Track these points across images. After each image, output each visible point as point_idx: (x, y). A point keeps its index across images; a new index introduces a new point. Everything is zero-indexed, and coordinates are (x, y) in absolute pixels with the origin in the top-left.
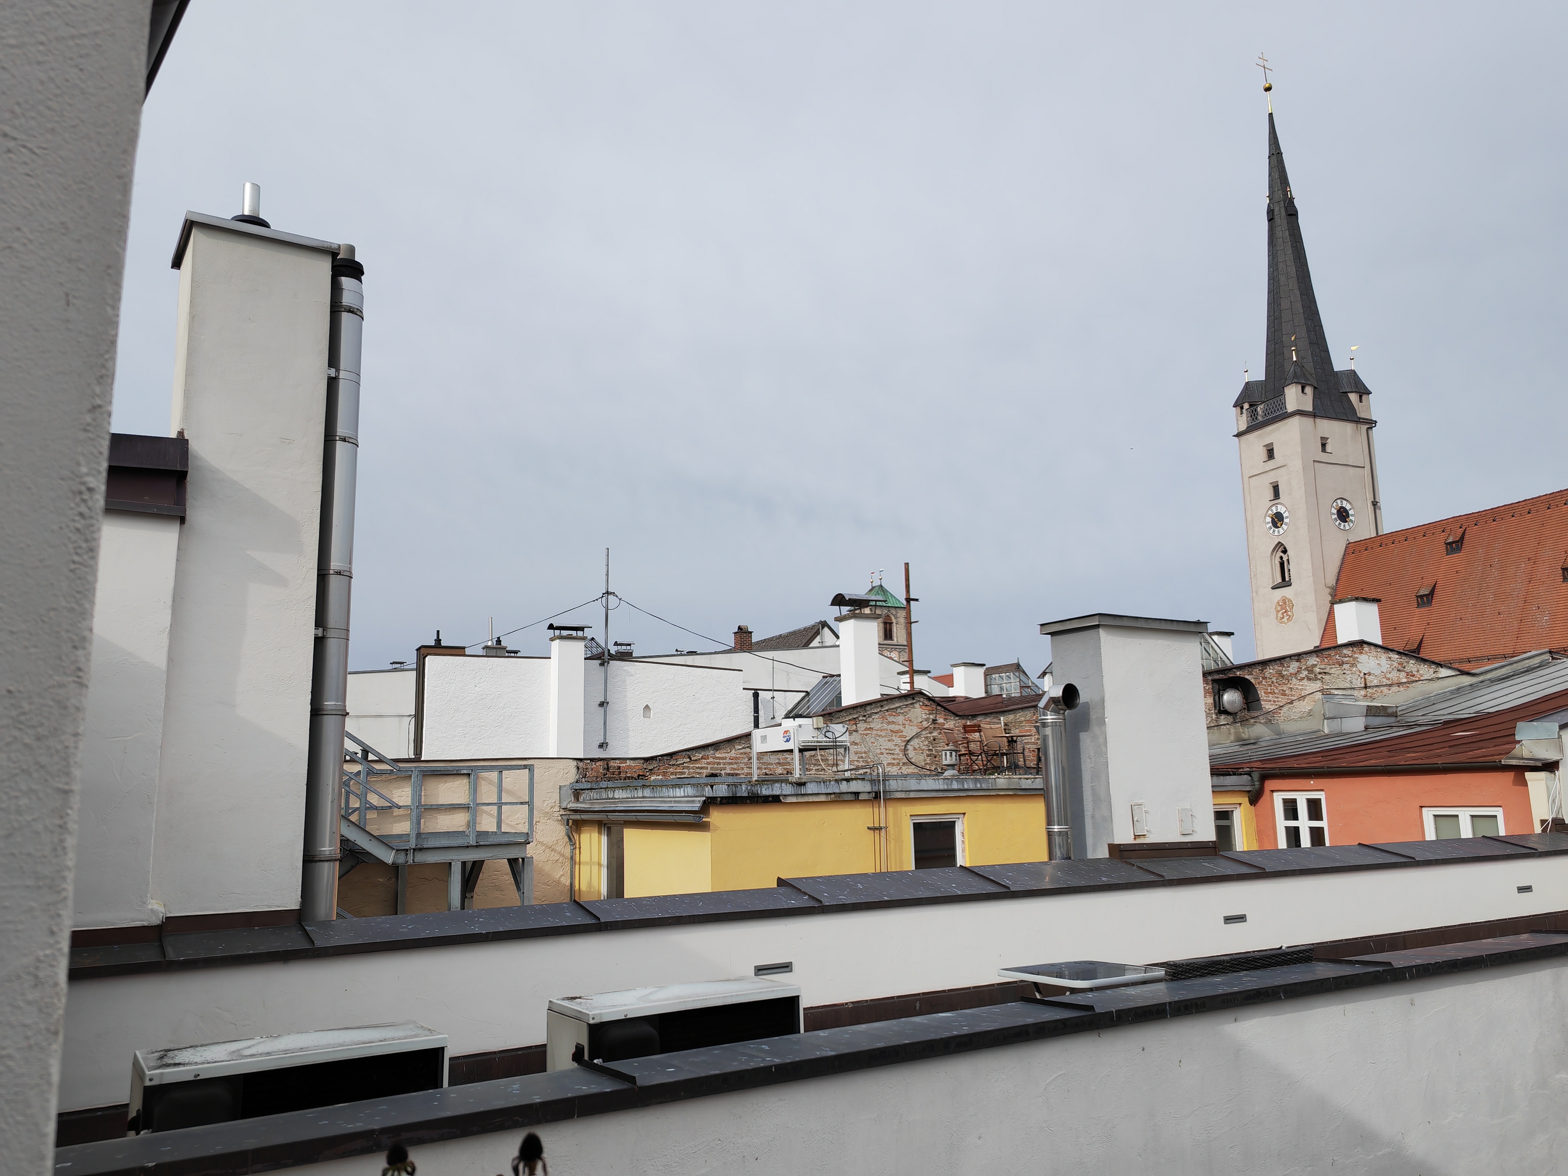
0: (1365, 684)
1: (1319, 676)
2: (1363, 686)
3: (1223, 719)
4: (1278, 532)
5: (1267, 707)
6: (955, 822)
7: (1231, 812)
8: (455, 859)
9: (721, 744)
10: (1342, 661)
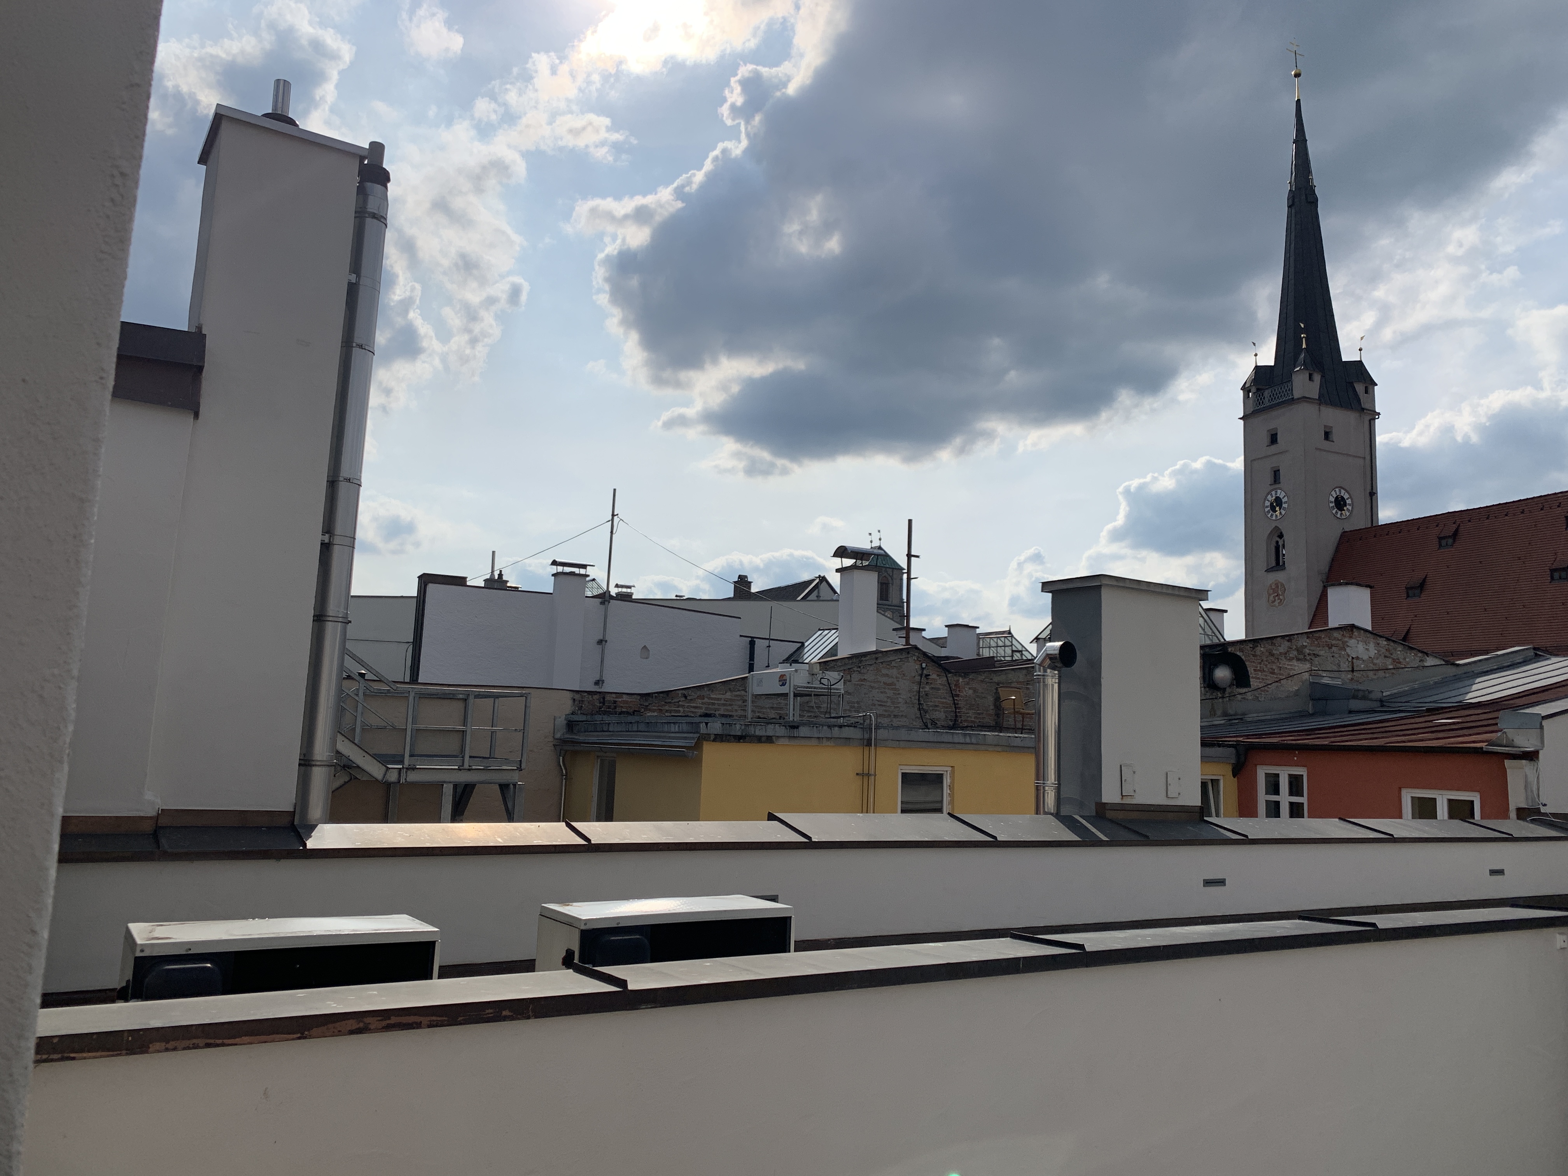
0: (1353, 668)
1: (1308, 658)
2: (1350, 669)
3: (1213, 694)
4: (1276, 516)
5: (1256, 684)
7: (1215, 783)
8: (447, 780)
9: (718, 686)
10: (1332, 645)
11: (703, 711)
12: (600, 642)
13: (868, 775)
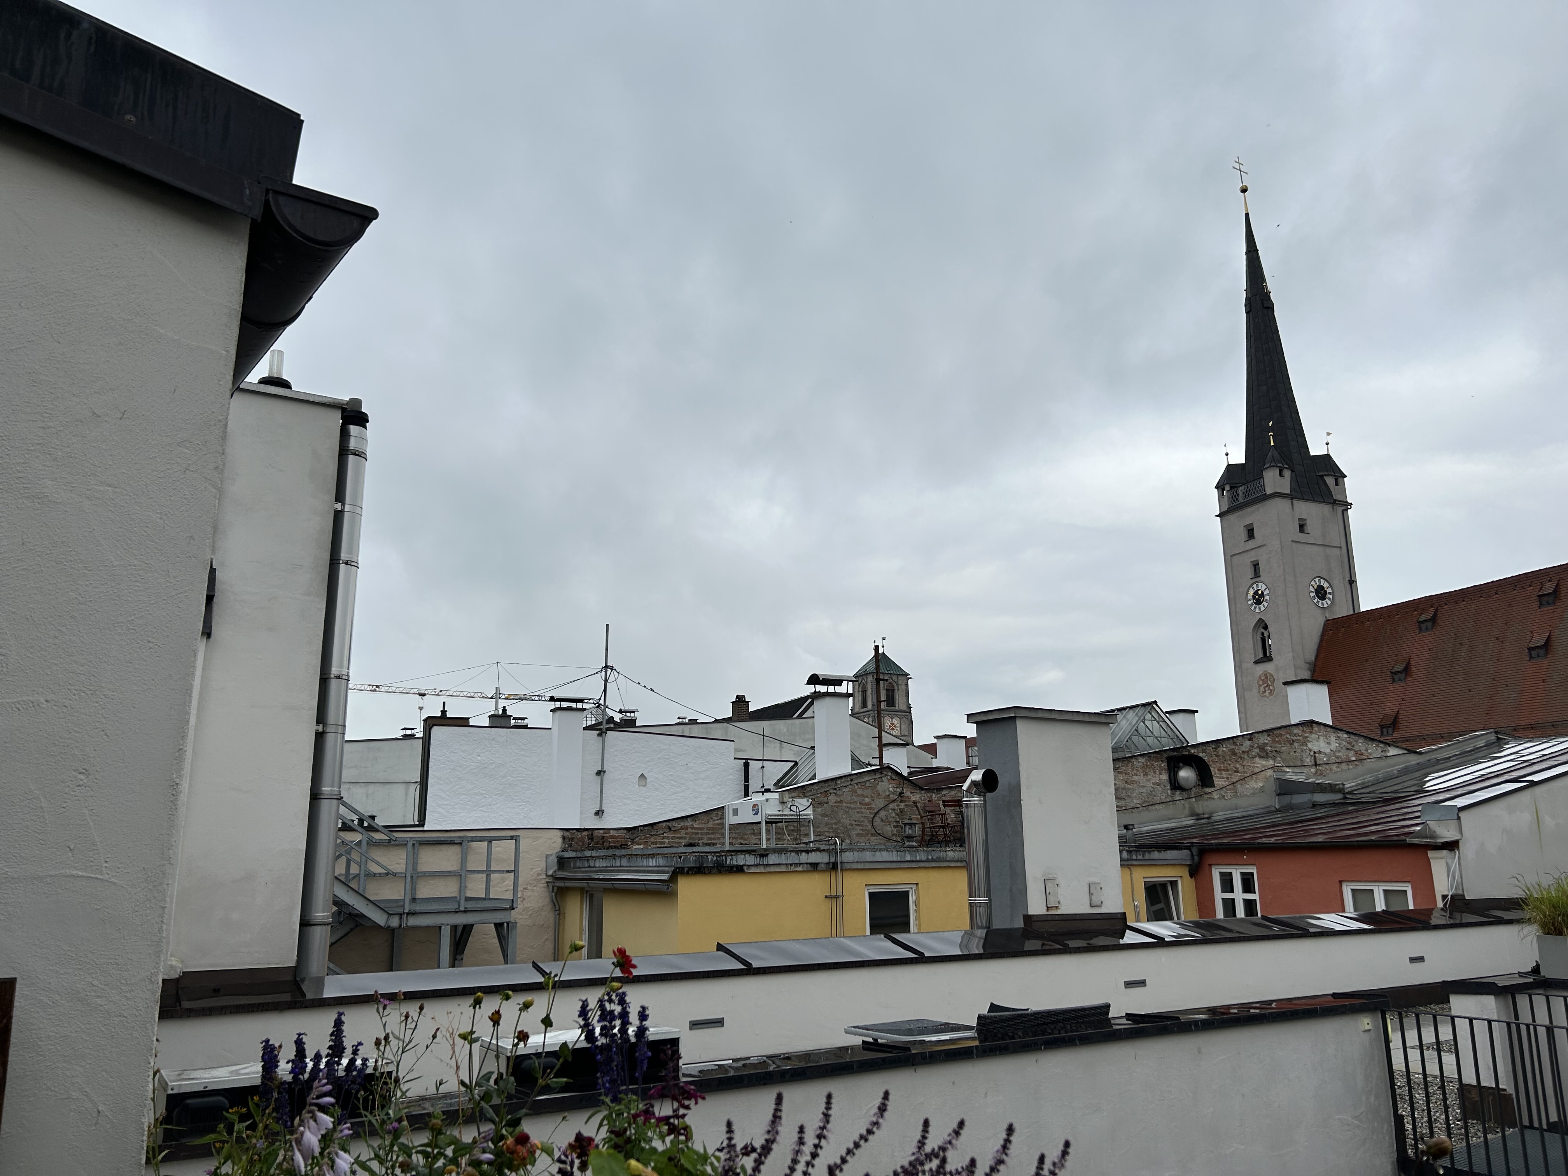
0: (1315, 761)
1: (1270, 755)
2: (1313, 763)
3: (1178, 795)
4: (1260, 608)
5: (1218, 784)
6: (908, 892)
7: (1174, 884)
8: (445, 922)
9: (700, 816)
10: (1293, 741)
11: (687, 841)
12: (599, 773)
13: (836, 897)
